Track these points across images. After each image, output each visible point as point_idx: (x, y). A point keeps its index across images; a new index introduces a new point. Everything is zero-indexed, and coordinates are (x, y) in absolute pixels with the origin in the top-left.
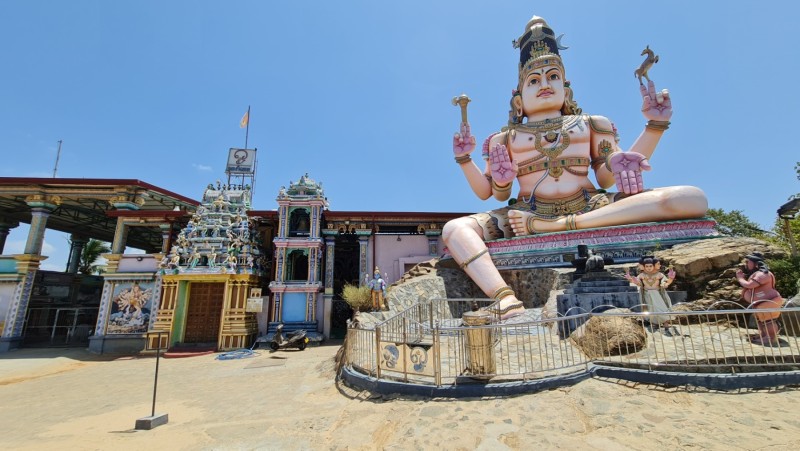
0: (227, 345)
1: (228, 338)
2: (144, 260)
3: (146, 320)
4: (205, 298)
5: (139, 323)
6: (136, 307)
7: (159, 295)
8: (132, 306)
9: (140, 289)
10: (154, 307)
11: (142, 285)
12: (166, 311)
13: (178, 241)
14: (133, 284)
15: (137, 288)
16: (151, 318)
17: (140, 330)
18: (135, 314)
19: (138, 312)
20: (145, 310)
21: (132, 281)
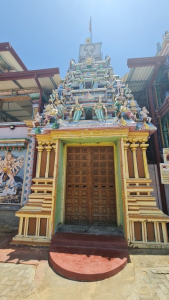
0: (139, 237)
1: (138, 225)
2: (17, 129)
3: (19, 190)
4: (85, 165)
5: (12, 192)
6: (9, 175)
7: (31, 162)
8: (5, 174)
9: (13, 156)
10: (27, 175)
11: (14, 153)
12: (42, 180)
13: (51, 100)
14: (6, 152)
15: (10, 156)
16: (24, 188)
17: (13, 201)
18: (8, 183)
19: (11, 181)
20: (18, 179)
21: (5, 148)
